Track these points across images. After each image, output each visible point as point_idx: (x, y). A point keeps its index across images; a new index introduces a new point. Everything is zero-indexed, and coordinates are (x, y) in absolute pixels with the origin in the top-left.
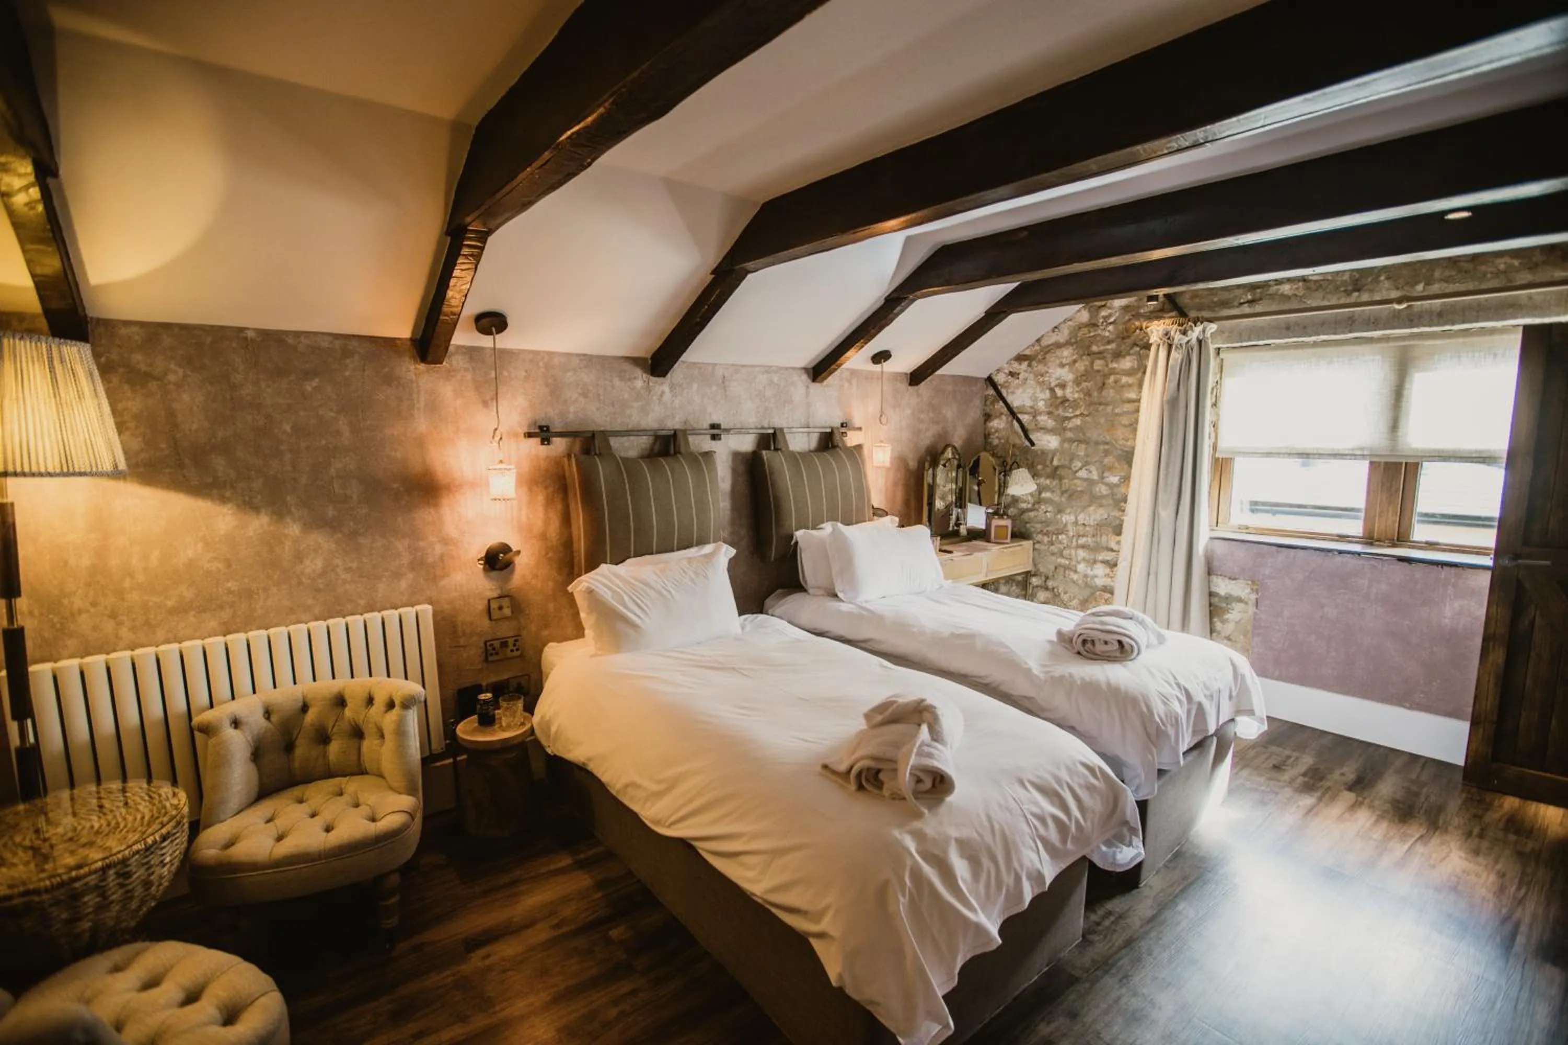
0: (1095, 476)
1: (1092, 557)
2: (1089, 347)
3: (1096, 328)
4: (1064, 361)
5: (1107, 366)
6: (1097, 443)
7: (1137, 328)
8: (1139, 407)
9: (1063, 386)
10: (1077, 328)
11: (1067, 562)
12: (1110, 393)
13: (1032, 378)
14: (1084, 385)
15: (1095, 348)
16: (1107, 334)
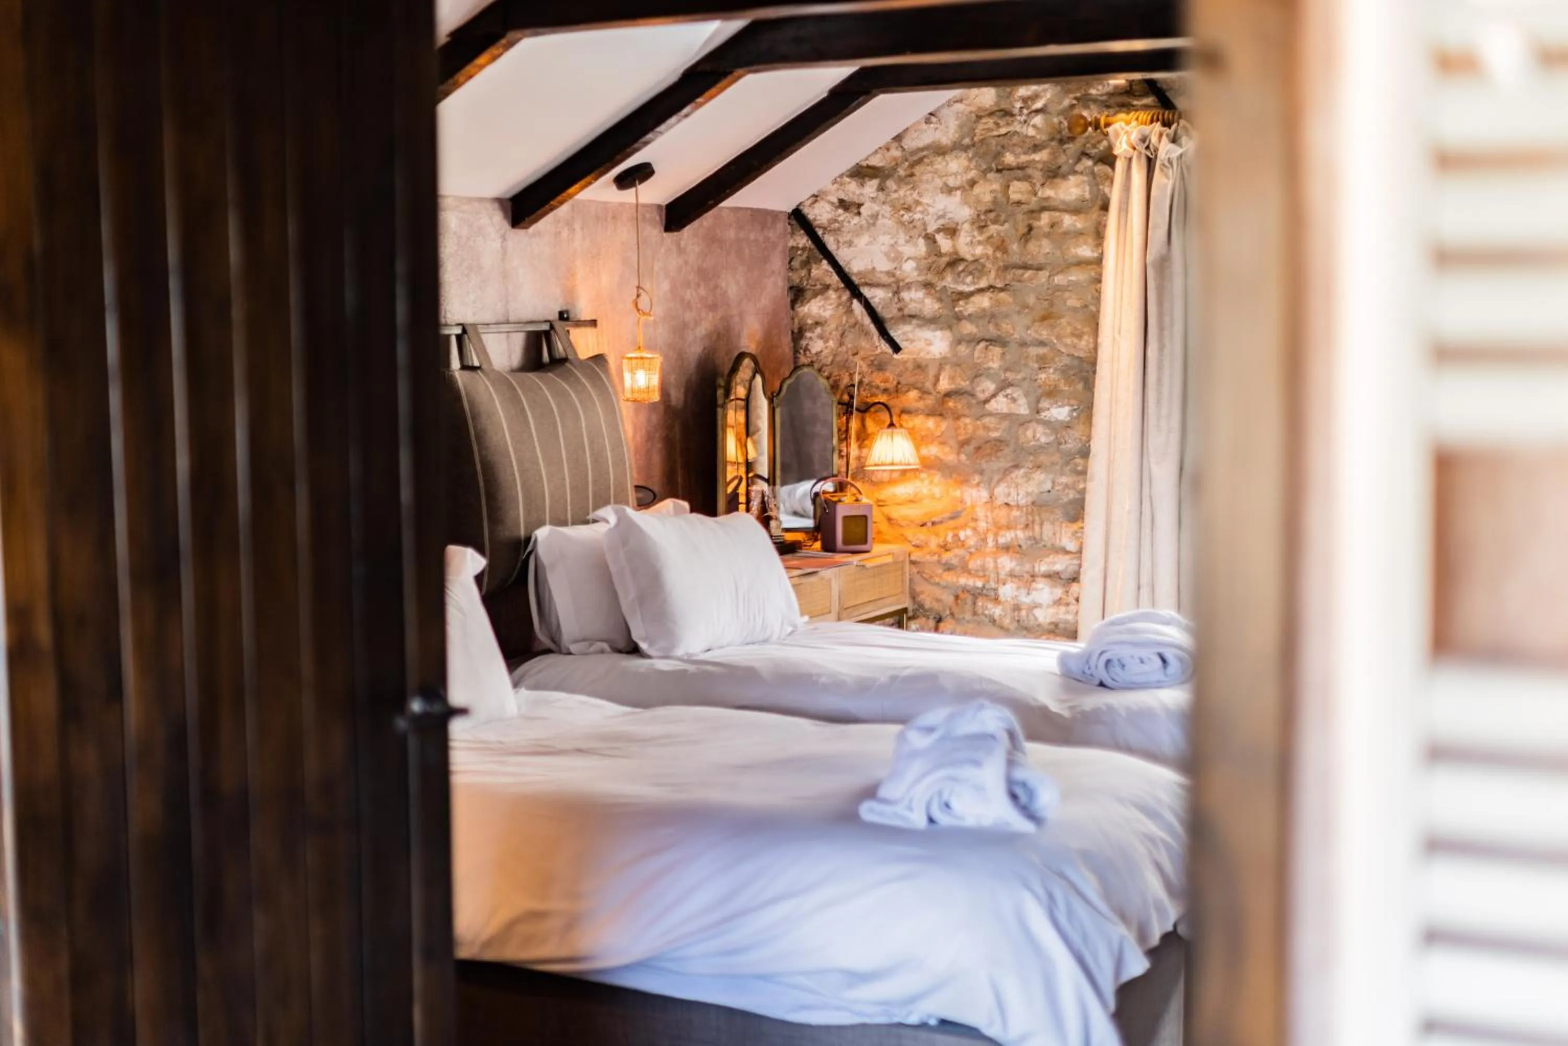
0: (1023, 409)
1: (1027, 567)
2: (998, 155)
3: (1009, 119)
4: (952, 182)
5: (1035, 194)
6: (1023, 344)
7: (1090, 124)
8: (1100, 275)
9: (952, 231)
10: (973, 116)
11: (979, 584)
12: (1042, 248)
13: (888, 215)
14: (993, 229)
15: (1009, 159)
16: (1031, 132)
